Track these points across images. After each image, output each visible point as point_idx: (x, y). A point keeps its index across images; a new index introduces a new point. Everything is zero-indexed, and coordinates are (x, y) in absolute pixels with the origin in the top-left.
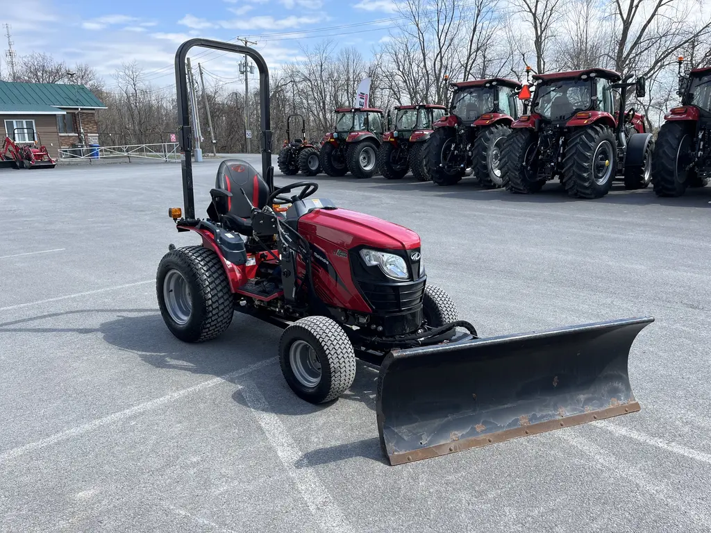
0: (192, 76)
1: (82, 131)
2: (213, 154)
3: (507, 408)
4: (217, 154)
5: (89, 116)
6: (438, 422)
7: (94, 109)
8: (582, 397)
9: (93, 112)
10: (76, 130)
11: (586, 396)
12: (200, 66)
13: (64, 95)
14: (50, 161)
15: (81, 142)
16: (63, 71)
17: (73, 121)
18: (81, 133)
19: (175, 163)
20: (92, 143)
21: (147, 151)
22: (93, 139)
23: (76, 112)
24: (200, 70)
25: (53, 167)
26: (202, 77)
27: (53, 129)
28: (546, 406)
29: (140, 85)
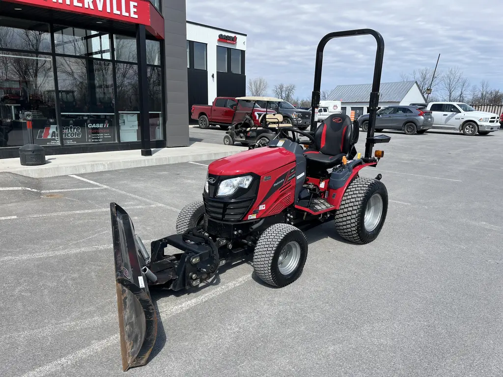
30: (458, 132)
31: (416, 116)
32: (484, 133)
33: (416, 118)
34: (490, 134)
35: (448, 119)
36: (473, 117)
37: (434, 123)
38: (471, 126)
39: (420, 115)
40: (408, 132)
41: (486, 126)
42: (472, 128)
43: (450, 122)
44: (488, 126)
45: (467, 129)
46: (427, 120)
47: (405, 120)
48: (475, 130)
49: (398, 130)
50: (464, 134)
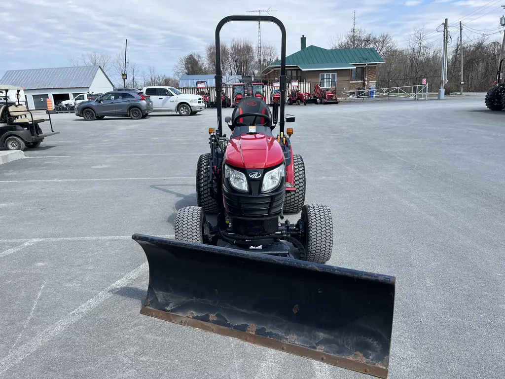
0: (447, 32)
1: (366, 79)
2: (459, 93)
3: (242, 313)
4: (463, 93)
5: (372, 69)
6: (184, 299)
7: (376, 64)
8: (321, 335)
9: (376, 65)
10: (363, 78)
11: (326, 336)
12: (460, 24)
13: (360, 56)
14: (336, 99)
15: (364, 86)
16: (371, 38)
17: (361, 72)
18: (365, 81)
19: (421, 100)
20: (371, 87)
21: (401, 92)
22: (373, 84)
23: (365, 66)
24: (461, 26)
25: (336, 103)
26: (461, 32)
27: (347, 78)
28: (279, 326)
29: (424, 43)
30: (175, 113)
31: (138, 100)
32: (194, 113)
33: (139, 102)
34: (198, 113)
35: (163, 103)
36: (185, 99)
37: (154, 107)
38: (185, 108)
39: (142, 99)
40: (134, 116)
41: (197, 106)
42: (186, 109)
43: (166, 105)
44: (198, 107)
45: (182, 110)
46: (149, 104)
47: (129, 105)
48: (188, 111)
49: (123, 115)
50: (181, 115)
